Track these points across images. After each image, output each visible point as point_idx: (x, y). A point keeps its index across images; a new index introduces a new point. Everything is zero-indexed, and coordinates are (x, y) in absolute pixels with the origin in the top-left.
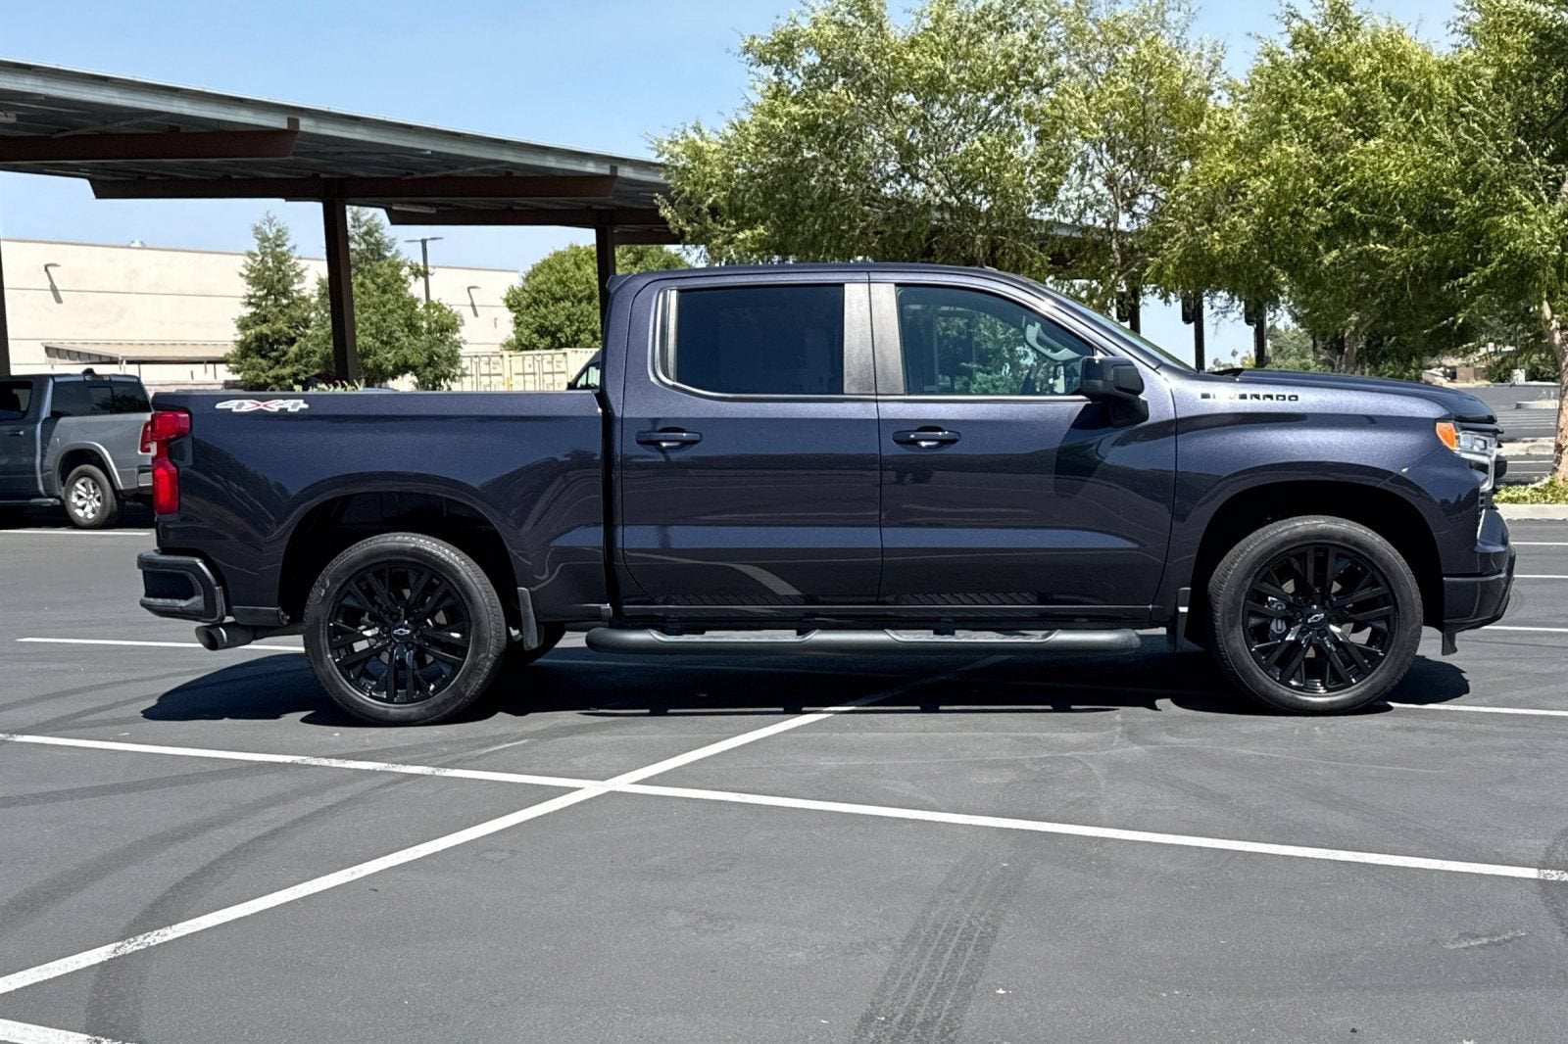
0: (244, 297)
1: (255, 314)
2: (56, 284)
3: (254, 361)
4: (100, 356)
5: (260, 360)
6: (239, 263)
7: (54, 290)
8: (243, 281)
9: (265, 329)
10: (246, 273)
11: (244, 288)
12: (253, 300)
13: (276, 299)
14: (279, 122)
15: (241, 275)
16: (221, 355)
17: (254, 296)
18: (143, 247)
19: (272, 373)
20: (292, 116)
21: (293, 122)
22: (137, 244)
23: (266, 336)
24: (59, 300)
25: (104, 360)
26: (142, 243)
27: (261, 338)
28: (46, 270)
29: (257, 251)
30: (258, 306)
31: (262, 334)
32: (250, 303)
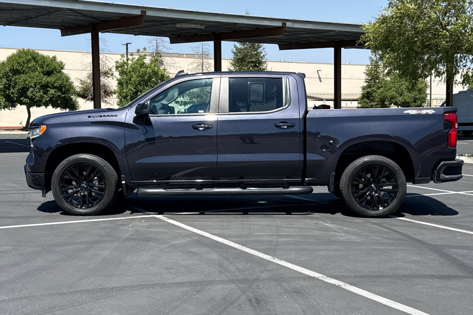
0: (365, 79)
1: (368, 85)
2: (320, 76)
3: (365, 100)
4: (319, 98)
5: (367, 100)
6: (364, 69)
7: (320, 78)
8: (365, 75)
9: (369, 90)
10: (365, 72)
11: (364, 77)
12: (367, 81)
13: (374, 80)
14: (280, 24)
15: (364, 73)
16: (356, 98)
17: (368, 79)
18: (349, 64)
19: (370, 104)
20: (283, 22)
21: (284, 24)
22: (347, 63)
23: (370, 92)
24: (321, 81)
25: (320, 99)
26: (349, 63)
27: (368, 93)
28: (318, 72)
29: (370, 64)
30: (368, 82)
31: (368, 91)
32: (367, 82)
